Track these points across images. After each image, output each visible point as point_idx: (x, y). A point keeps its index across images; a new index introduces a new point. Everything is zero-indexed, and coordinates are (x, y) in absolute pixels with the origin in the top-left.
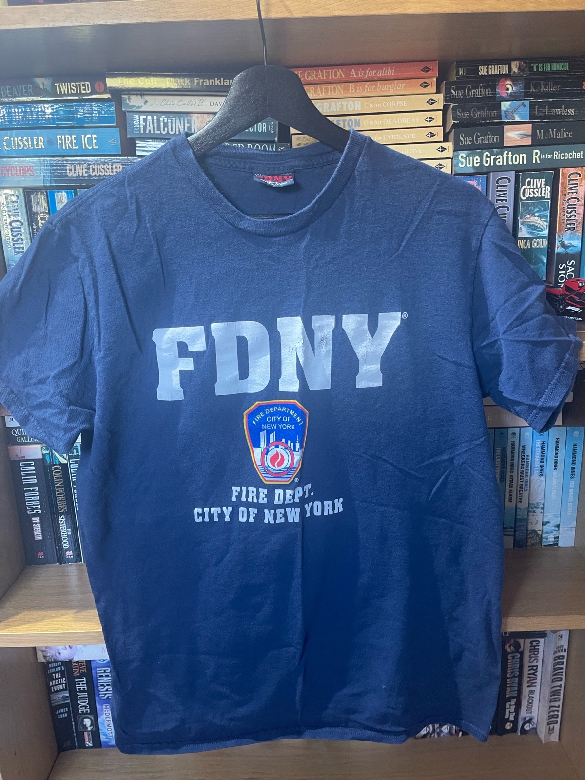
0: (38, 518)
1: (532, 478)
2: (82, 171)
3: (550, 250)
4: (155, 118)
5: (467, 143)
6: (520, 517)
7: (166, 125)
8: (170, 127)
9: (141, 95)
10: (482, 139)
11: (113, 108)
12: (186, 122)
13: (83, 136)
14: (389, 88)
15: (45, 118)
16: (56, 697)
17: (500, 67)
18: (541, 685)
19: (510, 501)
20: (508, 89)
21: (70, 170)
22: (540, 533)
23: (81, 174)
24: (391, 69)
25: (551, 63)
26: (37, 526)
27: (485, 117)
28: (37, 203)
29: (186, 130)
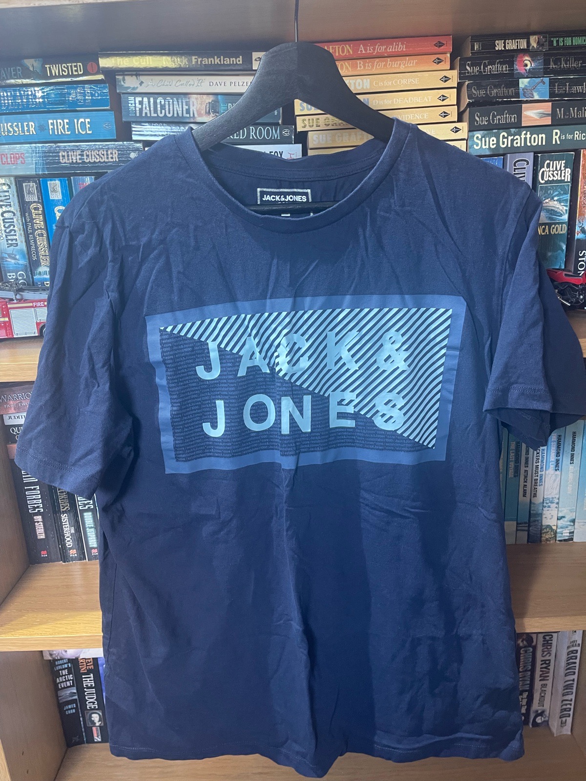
0: (40, 517)
1: (548, 472)
2: (75, 158)
3: (569, 236)
4: (152, 100)
5: (483, 123)
6: (535, 512)
7: (163, 107)
8: (167, 109)
9: (136, 75)
10: (499, 118)
11: (106, 91)
12: (184, 104)
13: (76, 120)
14: (400, 64)
15: (36, 102)
16: (63, 694)
17: (517, 42)
18: (553, 679)
19: (524, 495)
20: (526, 65)
21: (63, 156)
22: (554, 528)
23: (74, 161)
24: (402, 44)
25: (572, 37)
26: (39, 525)
27: (503, 95)
28: (29, 193)
29: (184, 112)
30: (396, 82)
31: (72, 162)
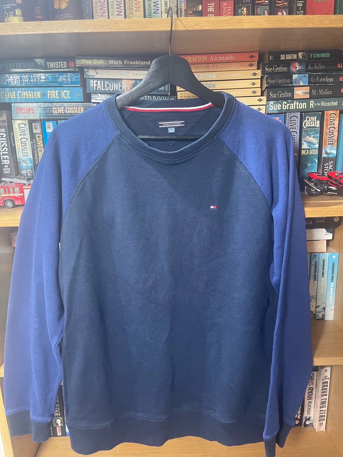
1: (310, 281)
2: (61, 111)
3: (319, 156)
4: (102, 82)
5: (274, 97)
7: (108, 86)
8: (110, 87)
9: (95, 69)
10: (282, 95)
11: (79, 76)
12: (119, 84)
13: (62, 91)
14: (231, 66)
15: (41, 81)
17: (292, 55)
18: (315, 399)
20: (296, 68)
21: (55, 110)
22: (314, 312)
23: (60, 112)
24: (233, 56)
25: (320, 53)
27: (284, 83)
28: (36, 128)
29: (119, 88)
30: (229, 75)
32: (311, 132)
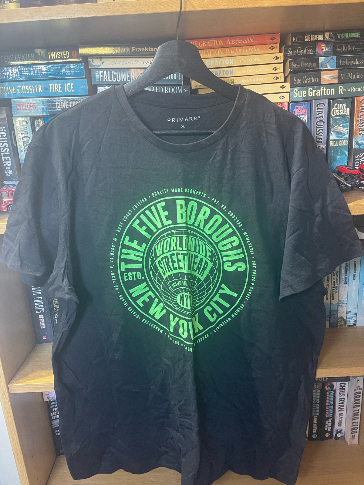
0: (43, 315)
1: (340, 285)
2: (65, 105)
3: (349, 147)
4: (109, 72)
5: (299, 83)
6: (333, 309)
7: (115, 76)
8: (117, 77)
9: (100, 58)
10: (308, 80)
11: (83, 67)
12: (127, 74)
13: (65, 84)
14: (251, 50)
15: (42, 74)
16: (55, 423)
17: (318, 36)
18: (347, 410)
19: (327, 299)
20: (323, 49)
21: (58, 105)
22: (345, 318)
23: (64, 108)
24: (251, 39)
25: (349, 33)
26: (42, 320)
27: (309, 67)
28: (38, 126)
29: (127, 79)
30: (248, 60)
31: (63, 108)
32: (340, 121)
